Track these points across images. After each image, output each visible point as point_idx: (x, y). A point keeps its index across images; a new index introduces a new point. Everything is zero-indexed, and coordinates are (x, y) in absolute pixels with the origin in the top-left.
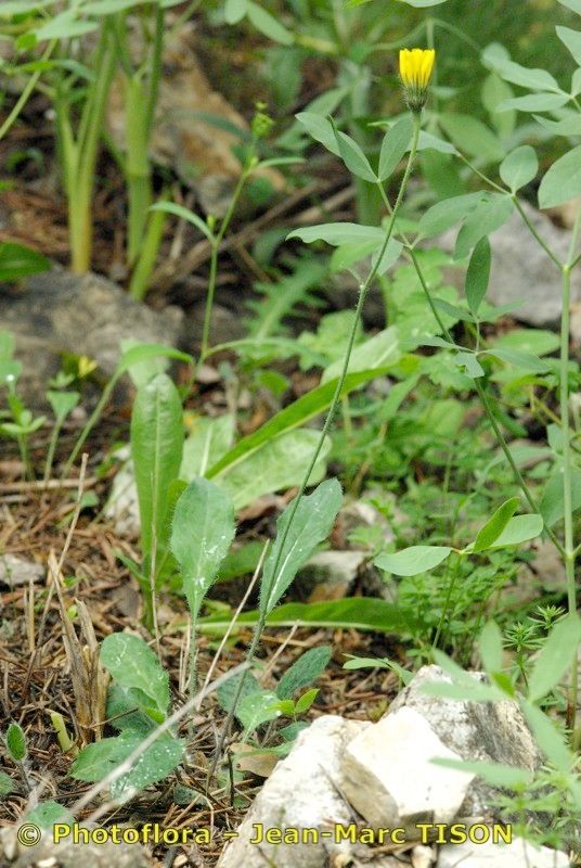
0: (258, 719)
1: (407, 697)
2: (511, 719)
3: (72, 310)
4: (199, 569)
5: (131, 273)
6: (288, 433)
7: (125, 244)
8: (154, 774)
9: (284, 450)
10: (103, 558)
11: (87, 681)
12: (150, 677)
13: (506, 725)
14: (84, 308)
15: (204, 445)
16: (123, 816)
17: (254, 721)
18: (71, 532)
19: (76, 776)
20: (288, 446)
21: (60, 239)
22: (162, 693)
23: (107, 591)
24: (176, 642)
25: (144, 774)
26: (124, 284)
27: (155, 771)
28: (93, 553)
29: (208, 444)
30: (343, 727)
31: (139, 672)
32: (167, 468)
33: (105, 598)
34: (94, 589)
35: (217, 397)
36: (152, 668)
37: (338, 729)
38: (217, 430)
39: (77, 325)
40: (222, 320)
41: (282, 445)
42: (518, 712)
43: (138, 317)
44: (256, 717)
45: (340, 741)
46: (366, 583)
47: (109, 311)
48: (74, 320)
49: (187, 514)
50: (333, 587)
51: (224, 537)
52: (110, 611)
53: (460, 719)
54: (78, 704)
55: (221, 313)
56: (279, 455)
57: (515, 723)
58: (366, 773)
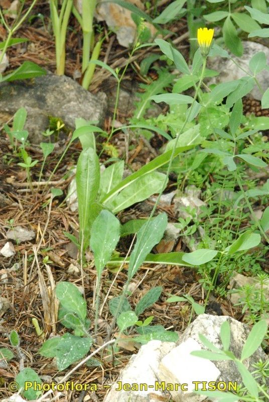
0: (126, 325)
1: (192, 330)
2: (240, 338)
3: (55, 94)
4: (102, 254)
5: (83, 75)
6: (148, 174)
7: (81, 61)
8: (77, 356)
9: (147, 182)
10: (63, 226)
11: (49, 303)
12: (78, 303)
13: (237, 341)
14: (61, 93)
15: (111, 174)
16: (63, 373)
17: (124, 326)
18: (49, 212)
19: (42, 354)
20: (148, 180)
21: (51, 58)
22: (83, 310)
23: (63, 244)
24: (94, 272)
25: (73, 357)
26: (80, 81)
27: (78, 355)
28: (58, 224)
29: (112, 174)
30: (161, 346)
31: (73, 301)
32: (92, 191)
33: (62, 248)
34: (57, 244)
35: (121, 136)
36: (79, 299)
37: (159, 347)
38: (116, 168)
39: (57, 101)
40: (125, 97)
41: (146, 179)
42: (243, 333)
43: (86, 98)
44: (125, 324)
45: (160, 353)
46: (183, 241)
47: (72, 95)
48: (56, 98)
49: (98, 228)
50: (168, 241)
51: (114, 240)
52: (64, 255)
53: (215, 342)
54: (45, 313)
55: (124, 94)
56: (144, 184)
57: (241, 339)
58: (170, 372)
